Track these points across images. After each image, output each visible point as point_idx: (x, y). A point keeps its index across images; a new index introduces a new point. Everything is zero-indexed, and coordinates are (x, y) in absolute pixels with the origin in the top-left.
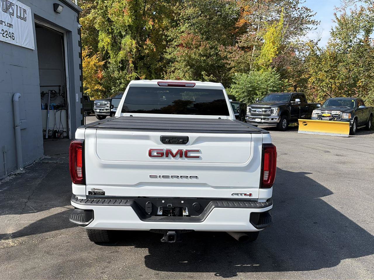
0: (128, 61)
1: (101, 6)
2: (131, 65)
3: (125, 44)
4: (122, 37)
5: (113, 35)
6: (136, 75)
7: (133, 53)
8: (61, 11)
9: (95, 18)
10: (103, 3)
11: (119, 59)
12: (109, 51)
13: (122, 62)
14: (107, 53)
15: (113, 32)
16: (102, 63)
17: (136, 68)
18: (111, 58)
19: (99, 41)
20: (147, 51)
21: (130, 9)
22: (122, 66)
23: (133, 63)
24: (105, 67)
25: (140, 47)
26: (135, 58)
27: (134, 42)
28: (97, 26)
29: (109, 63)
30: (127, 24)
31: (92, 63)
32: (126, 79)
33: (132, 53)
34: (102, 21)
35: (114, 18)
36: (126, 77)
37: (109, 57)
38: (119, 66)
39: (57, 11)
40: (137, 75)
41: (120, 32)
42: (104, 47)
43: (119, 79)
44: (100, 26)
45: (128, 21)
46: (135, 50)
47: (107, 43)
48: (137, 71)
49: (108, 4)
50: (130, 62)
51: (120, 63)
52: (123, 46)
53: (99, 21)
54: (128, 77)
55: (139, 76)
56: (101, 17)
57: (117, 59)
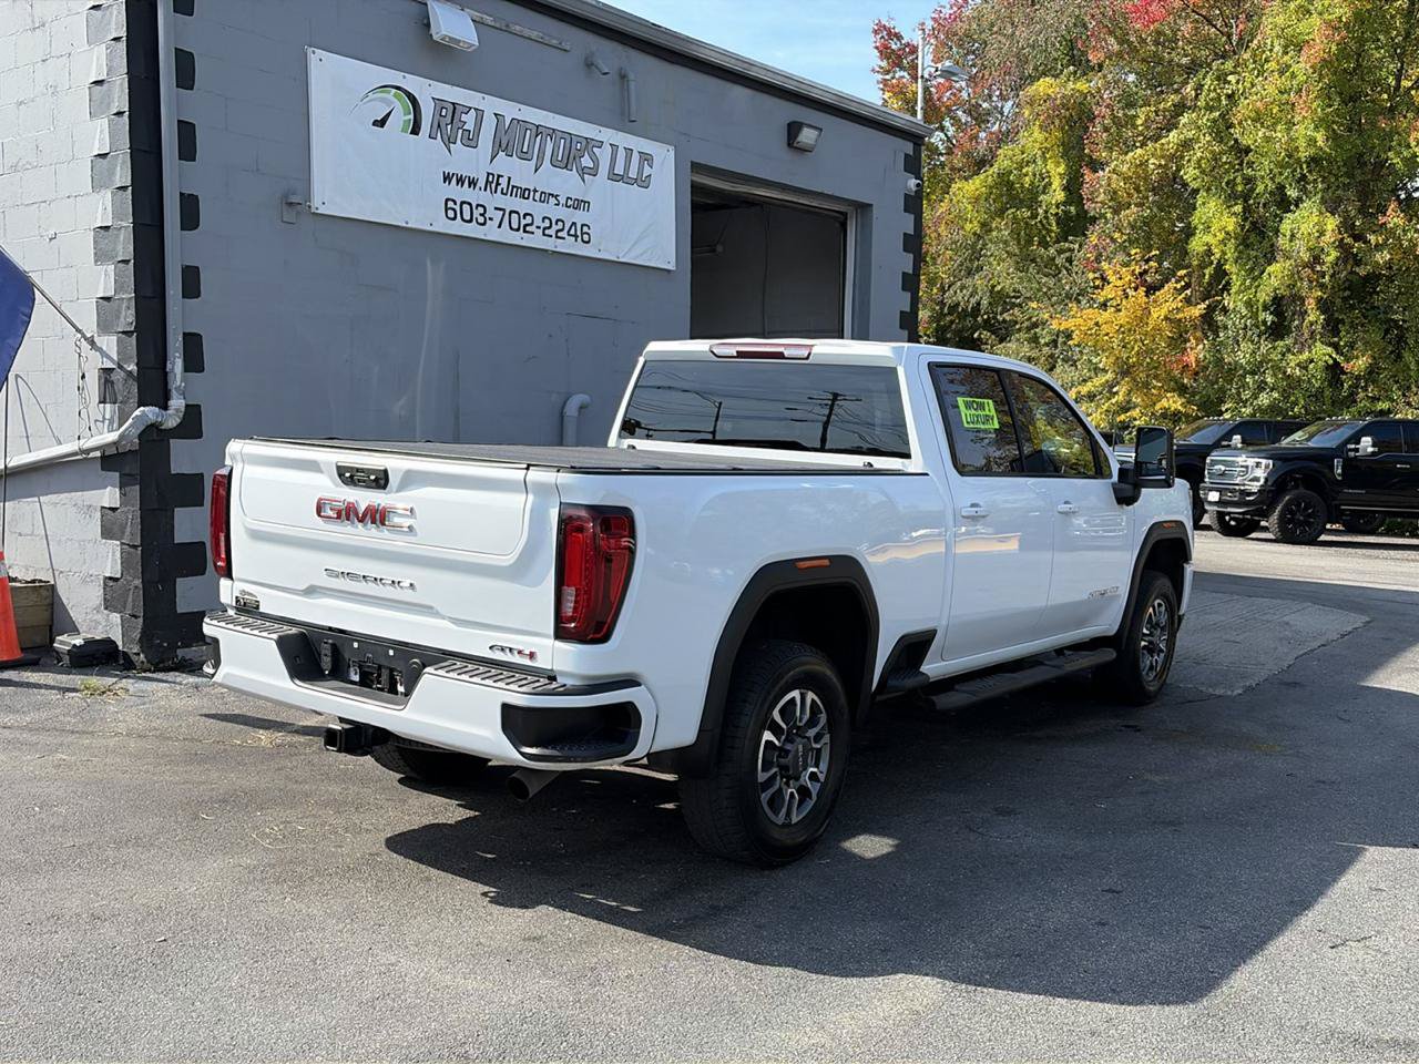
0: (1302, 300)
1: (1212, 95)
2: (1314, 315)
3: (1293, 235)
4: (1285, 204)
5: (1251, 202)
6: (1331, 356)
7: (1325, 268)
8: (812, 142)
9: (1186, 145)
10: (1222, 85)
11: (1264, 296)
12: (1227, 267)
13: (1278, 304)
14: (1220, 273)
15: (1252, 190)
16: (1198, 310)
17: (1332, 326)
18: (1233, 291)
19: (1196, 228)
20: (1383, 257)
21: (1326, 95)
22: (1273, 322)
23: (1323, 306)
24: (1209, 323)
25: (1355, 241)
26: (1333, 287)
27: (1332, 223)
28: (1189, 174)
29: (1225, 310)
30: (1303, 155)
31: (1158, 313)
32: (1285, 373)
33: (1318, 268)
34: (1212, 152)
35: (1251, 136)
36: (1284, 363)
37: (1227, 287)
38: (1264, 322)
39: (795, 145)
40: (1334, 356)
41: (1281, 188)
42: (1209, 252)
43: (1253, 373)
44: (1203, 172)
45: (1312, 141)
46: (1334, 254)
47: (1221, 236)
48: (1336, 339)
49: (1240, 86)
50: (1311, 304)
51: (1266, 308)
52: (1282, 242)
53: (1199, 154)
54: (1292, 364)
55: (1340, 359)
56: (1208, 138)
57: (1255, 296)
